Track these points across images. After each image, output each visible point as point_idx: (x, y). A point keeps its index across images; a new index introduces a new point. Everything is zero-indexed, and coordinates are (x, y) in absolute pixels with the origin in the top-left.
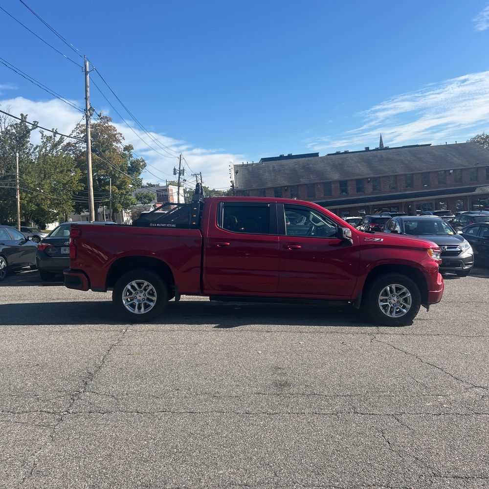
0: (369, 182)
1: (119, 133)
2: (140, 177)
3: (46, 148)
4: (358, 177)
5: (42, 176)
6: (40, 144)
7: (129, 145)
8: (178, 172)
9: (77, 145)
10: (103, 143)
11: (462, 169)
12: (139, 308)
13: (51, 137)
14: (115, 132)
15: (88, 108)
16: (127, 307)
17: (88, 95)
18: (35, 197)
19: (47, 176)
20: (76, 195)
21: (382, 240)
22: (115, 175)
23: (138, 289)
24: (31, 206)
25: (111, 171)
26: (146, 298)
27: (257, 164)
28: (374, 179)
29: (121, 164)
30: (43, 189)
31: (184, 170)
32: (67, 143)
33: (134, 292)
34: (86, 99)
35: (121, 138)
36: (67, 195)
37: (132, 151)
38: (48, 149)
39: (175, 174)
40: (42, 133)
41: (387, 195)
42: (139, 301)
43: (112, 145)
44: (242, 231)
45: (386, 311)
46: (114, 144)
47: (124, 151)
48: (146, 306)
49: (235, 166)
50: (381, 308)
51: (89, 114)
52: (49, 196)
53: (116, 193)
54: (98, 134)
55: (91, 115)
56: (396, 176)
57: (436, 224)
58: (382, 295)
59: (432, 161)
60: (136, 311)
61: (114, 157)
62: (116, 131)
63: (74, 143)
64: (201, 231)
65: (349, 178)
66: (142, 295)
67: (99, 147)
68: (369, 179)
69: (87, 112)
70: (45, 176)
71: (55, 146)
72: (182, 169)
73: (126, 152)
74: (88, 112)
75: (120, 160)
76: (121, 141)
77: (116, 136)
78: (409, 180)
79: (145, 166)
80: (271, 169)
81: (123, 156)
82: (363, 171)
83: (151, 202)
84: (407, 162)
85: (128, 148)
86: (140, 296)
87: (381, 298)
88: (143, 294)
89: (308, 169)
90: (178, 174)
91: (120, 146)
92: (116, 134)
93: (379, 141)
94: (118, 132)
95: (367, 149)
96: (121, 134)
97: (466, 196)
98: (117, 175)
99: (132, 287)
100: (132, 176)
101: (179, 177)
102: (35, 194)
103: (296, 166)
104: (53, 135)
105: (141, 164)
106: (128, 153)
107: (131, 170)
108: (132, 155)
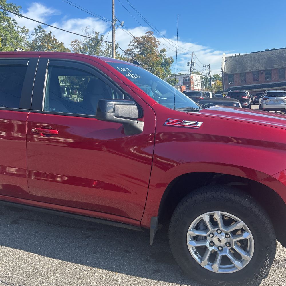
2: (170, 69)
7: (164, 49)
8: (190, 64)
9: (133, 51)
10: (148, 48)
21: (200, 124)
34: (112, 14)
35: (158, 44)
37: (165, 52)
39: (188, 65)
43: (153, 49)
47: (161, 53)
49: (226, 57)
61: (153, 57)
62: (156, 40)
63: (131, 49)
72: (193, 62)
73: (162, 54)
76: (158, 46)
79: (173, 62)
81: (160, 56)
83: (176, 85)
85: (163, 51)
89: (281, 58)
90: (190, 65)
91: (159, 50)
92: (155, 42)
96: (158, 42)
100: (164, 69)
101: (191, 68)
103: (272, 56)
105: (171, 60)
106: (163, 54)
107: (164, 65)
108: (165, 55)
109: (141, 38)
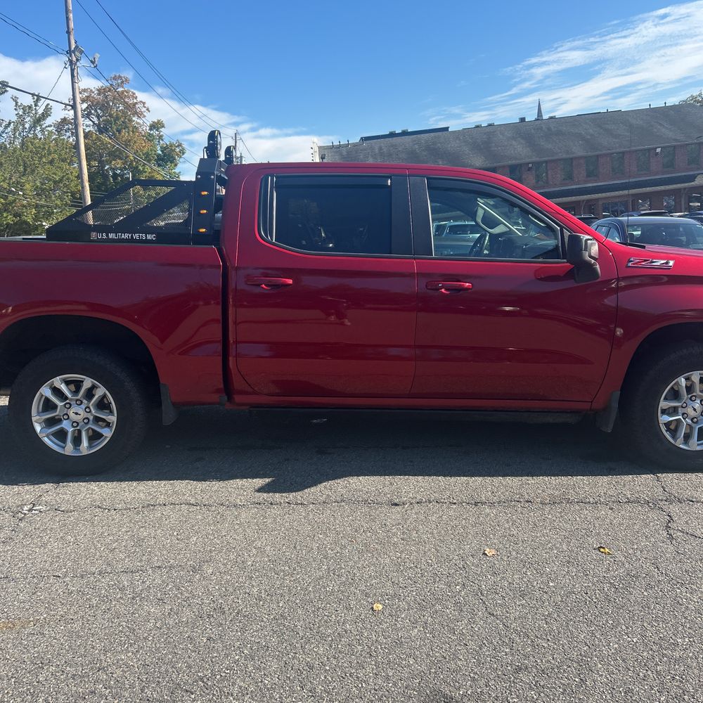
0: (529, 169)
1: (141, 102)
2: (177, 170)
3: (23, 125)
4: (514, 162)
5: (21, 169)
6: (14, 119)
7: (159, 121)
10: (117, 118)
11: (675, 147)
12: (77, 441)
13: (30, 107)
14: (135, 101)
15: (73, 49)
16: (46, 440)
17: (72, 25)
18: (10, 203)
19: (28, 169)
20: (77, 199)
21: (671, 263)
22: (137, 167)
23: (69, 395)
24: (6, 217)
25: (132, 161)
26: (91, 418)
27: (355, 145)
28: (537, 165)
29: (145, 150)
30: (21, 190)
31: (241, 157)
32: (61, 119)
33: (60, 404)
34: (68, 32)
35: (144, 109)
36: (61, 198)
37: (162, 129)
38: (27, 126)
40: (15, 99)
41: (558, 189)
42: (75, 424)
43: (131, 121)
44: (331, 249)
45: (674, 436)
46: (134, 119)
47: (151, 129)
48: (95, 437)
49: (320, 148)
50: (663, 429)
51: (74, 59)
52: (34, 201)
53: (140, 196)
54: (108, 104)
55: (77, 60)
56: (572, 159)
57: (681, 229)
58: (666, 399)
59: (626, 134)
60: (69, 449)
61: (135, 139)
62: (136, 98)
64: (220, 250)
65: (498, 164)
66: (80, 410)
67: (111, 124)
68: (530, 165)
69: (71, 56)
70: (25, 170)
71: (38, 121)
72: (238, 155)
73: (155, 132)
74: (73, 55)
75: (144, 145)
76: (145, 114)
77: (137, 106)
78: (592, 165)
79: (183, 153)
80: (377, 151)
81: (150, 138)
82: (519, 152)
84: (589, 137)
85: (156, 126)
86: (77, 414)
87: (663, 404)
88: (83, 406)
89: (433, 151)
91: (143, 123)
92: (136, 103)
93: (537, 111)
94: (139, 99)
95: (523, 120)
96: (144, 103)
97: (679, 190)
98: (140, 168)
99: (57, 392)
100: (163, 169)
102: (11, 198)
103: (416, 146)
104: (33, 104)
105: (178, 150)
106: (157, 132)
107: (163, 160)
108: (162, 136)
109: (98, 90)
